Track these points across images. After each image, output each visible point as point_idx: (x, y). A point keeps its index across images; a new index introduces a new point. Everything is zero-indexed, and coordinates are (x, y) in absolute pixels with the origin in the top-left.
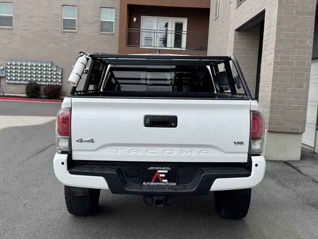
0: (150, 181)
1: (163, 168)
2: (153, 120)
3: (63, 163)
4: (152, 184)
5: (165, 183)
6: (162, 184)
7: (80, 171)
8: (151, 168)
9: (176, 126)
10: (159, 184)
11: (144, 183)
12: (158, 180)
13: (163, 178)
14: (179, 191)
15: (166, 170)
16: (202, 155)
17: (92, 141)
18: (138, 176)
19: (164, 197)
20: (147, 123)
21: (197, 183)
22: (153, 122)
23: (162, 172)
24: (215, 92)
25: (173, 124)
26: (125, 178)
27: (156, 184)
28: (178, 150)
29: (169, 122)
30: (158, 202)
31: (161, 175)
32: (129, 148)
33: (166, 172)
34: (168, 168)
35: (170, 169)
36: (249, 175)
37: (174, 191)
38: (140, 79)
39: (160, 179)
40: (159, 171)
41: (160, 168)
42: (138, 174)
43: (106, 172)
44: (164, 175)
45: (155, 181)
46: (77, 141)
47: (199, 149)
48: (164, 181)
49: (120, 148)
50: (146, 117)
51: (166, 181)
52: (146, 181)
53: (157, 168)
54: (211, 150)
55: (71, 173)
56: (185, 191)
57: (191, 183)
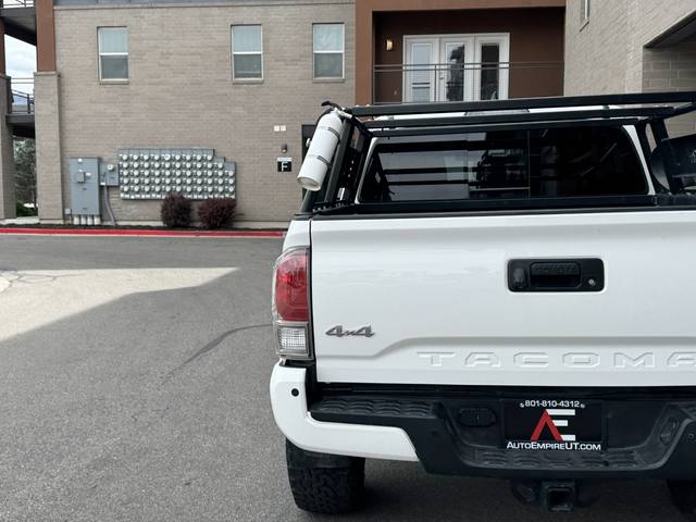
0: (528, 439)
1: (562, 404)
2: (534, 273)
3: (295, 393)
4: (532, 445)
5: (569, 442)
6: (560, 446)
7: (340, 412)
8: (528, 403)
9: (599, 286)
10: (553, 446)
11: (510, 445)
12: (548, 435)
13: (562, 430)
14: (615, 467)
15: (570, 408)
16: (676, 365)
17: (368, 333)
18: (492, 424)
19: (571, 485)
20: (517, 280)
21: (668, 445)
22: (532, 277)
23: (560, 414)
24: (652, 192)
25: (591, 282)
26: (458, 431)
27: (545, 446)
28: (606, 353)
29: (583, 275)
30: (556, 498)
31: (558, 423)
32: (467, 350)
33: (572, 412)
34: (577, 405)
35: (583, 406)
37: (601, 467)
38: (443, 170)
39: (555, 433)
40: (551, 412)
41: (554, 403)
42: (493, 419)
43: (409, 415)
44: (565, 423)
45: (541, 439)
46: (329, 333)
47: (669, 350)
48: (565, 437)
49: (443, 349)
50: (513, 265)
51: (572, 438)
52: (516, 439)
55: (316, 417)
56: (634, 467)
57: (645, 444)
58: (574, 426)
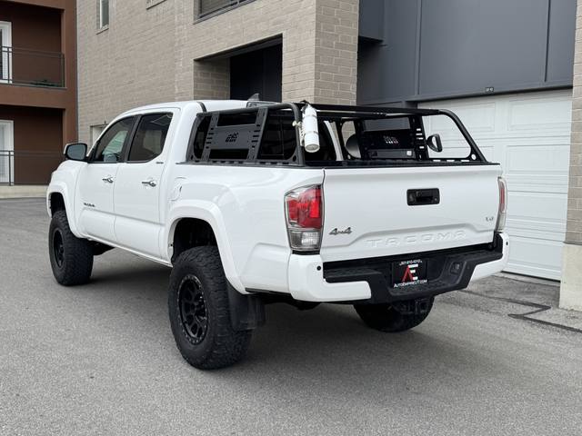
0: (401, 282)
1: (414, 262)
3: (319, 268)
4: (403, 284)
5: (415, 281)
6: (413, 283)
8: (403, 263)
9: (438, 202)
10: (410, 283)
11: (395, 285)
12: (408, 279)
15: (417, 263)
17: (349, 231)
20: (411, 200)
22: (416, 198)
23: (413, 266)
25: (435, 200)
27: (407, 284)
29: (432, 197)
31: (412, 272)
33: (417, 265)
34: (419, 261)
35: (421, 262)
36: (500, 257)
39: (411, 277)
40: (410, 266)
41: (411, 262)
44: (414, 271)
45: (406, 282)
46: (331, 233)
48: (414, 278)
50: (410, 192)
51: (416, 278)
54: (465, 230)
55: (329, 281)
57: (440, 277)
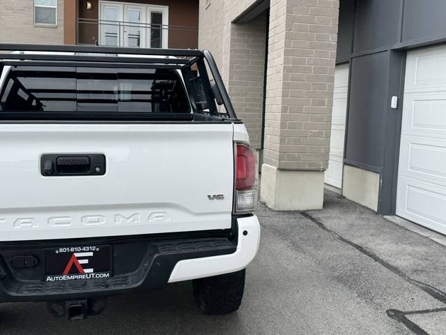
0: (61, 273)
1: (84, 249)
2: (59, 164)
4: (64, 278)
5: (88, 274)
6: (83, 277)
8: (61, 250)
9: (103, 172)
10: (78, 277)
11: (49, 278)
12: (75, 270)
13: (85, 266)
14: (112, 288)
15: (90, 251)
16: (153, 220)
18: (35, 266)
19: (86, 301)
20: (46, 168)
21: (146, 270)
22: (58, 166)
23: (83, 255)
24: (192, 112)
25: (97, 169)
26: (12, 271)
27: (73, 277)
29: (91, 165)
30: (74, 312)
31: (81, 262)
32: (14, 217)
33: (91, 254)
34: (94, 248)
35: (98, 249)
36: (233, 250)
37: (103, 289)
39: (79, 268)
40: (77, 255)
41: (79, 249)
42: (36, 263)
44: (86, 261)
45: (70, 273)
47: (148, 211)
48: (86, 271)
50: (44, 158)
51: (91, 270)
52: (52, 274)
53: (72, 250)
54: (168, 211)
56: (124, 287)
57: (137, 271)
58: (92, 263)
